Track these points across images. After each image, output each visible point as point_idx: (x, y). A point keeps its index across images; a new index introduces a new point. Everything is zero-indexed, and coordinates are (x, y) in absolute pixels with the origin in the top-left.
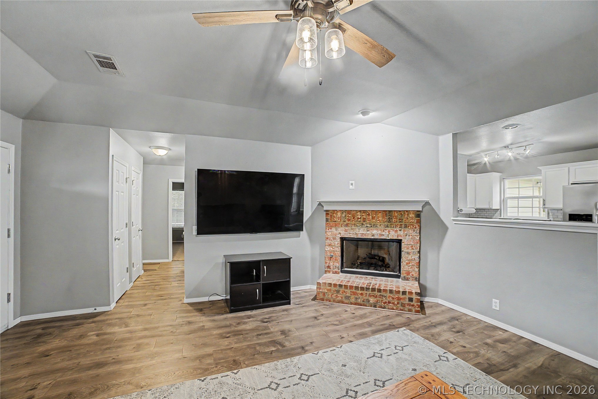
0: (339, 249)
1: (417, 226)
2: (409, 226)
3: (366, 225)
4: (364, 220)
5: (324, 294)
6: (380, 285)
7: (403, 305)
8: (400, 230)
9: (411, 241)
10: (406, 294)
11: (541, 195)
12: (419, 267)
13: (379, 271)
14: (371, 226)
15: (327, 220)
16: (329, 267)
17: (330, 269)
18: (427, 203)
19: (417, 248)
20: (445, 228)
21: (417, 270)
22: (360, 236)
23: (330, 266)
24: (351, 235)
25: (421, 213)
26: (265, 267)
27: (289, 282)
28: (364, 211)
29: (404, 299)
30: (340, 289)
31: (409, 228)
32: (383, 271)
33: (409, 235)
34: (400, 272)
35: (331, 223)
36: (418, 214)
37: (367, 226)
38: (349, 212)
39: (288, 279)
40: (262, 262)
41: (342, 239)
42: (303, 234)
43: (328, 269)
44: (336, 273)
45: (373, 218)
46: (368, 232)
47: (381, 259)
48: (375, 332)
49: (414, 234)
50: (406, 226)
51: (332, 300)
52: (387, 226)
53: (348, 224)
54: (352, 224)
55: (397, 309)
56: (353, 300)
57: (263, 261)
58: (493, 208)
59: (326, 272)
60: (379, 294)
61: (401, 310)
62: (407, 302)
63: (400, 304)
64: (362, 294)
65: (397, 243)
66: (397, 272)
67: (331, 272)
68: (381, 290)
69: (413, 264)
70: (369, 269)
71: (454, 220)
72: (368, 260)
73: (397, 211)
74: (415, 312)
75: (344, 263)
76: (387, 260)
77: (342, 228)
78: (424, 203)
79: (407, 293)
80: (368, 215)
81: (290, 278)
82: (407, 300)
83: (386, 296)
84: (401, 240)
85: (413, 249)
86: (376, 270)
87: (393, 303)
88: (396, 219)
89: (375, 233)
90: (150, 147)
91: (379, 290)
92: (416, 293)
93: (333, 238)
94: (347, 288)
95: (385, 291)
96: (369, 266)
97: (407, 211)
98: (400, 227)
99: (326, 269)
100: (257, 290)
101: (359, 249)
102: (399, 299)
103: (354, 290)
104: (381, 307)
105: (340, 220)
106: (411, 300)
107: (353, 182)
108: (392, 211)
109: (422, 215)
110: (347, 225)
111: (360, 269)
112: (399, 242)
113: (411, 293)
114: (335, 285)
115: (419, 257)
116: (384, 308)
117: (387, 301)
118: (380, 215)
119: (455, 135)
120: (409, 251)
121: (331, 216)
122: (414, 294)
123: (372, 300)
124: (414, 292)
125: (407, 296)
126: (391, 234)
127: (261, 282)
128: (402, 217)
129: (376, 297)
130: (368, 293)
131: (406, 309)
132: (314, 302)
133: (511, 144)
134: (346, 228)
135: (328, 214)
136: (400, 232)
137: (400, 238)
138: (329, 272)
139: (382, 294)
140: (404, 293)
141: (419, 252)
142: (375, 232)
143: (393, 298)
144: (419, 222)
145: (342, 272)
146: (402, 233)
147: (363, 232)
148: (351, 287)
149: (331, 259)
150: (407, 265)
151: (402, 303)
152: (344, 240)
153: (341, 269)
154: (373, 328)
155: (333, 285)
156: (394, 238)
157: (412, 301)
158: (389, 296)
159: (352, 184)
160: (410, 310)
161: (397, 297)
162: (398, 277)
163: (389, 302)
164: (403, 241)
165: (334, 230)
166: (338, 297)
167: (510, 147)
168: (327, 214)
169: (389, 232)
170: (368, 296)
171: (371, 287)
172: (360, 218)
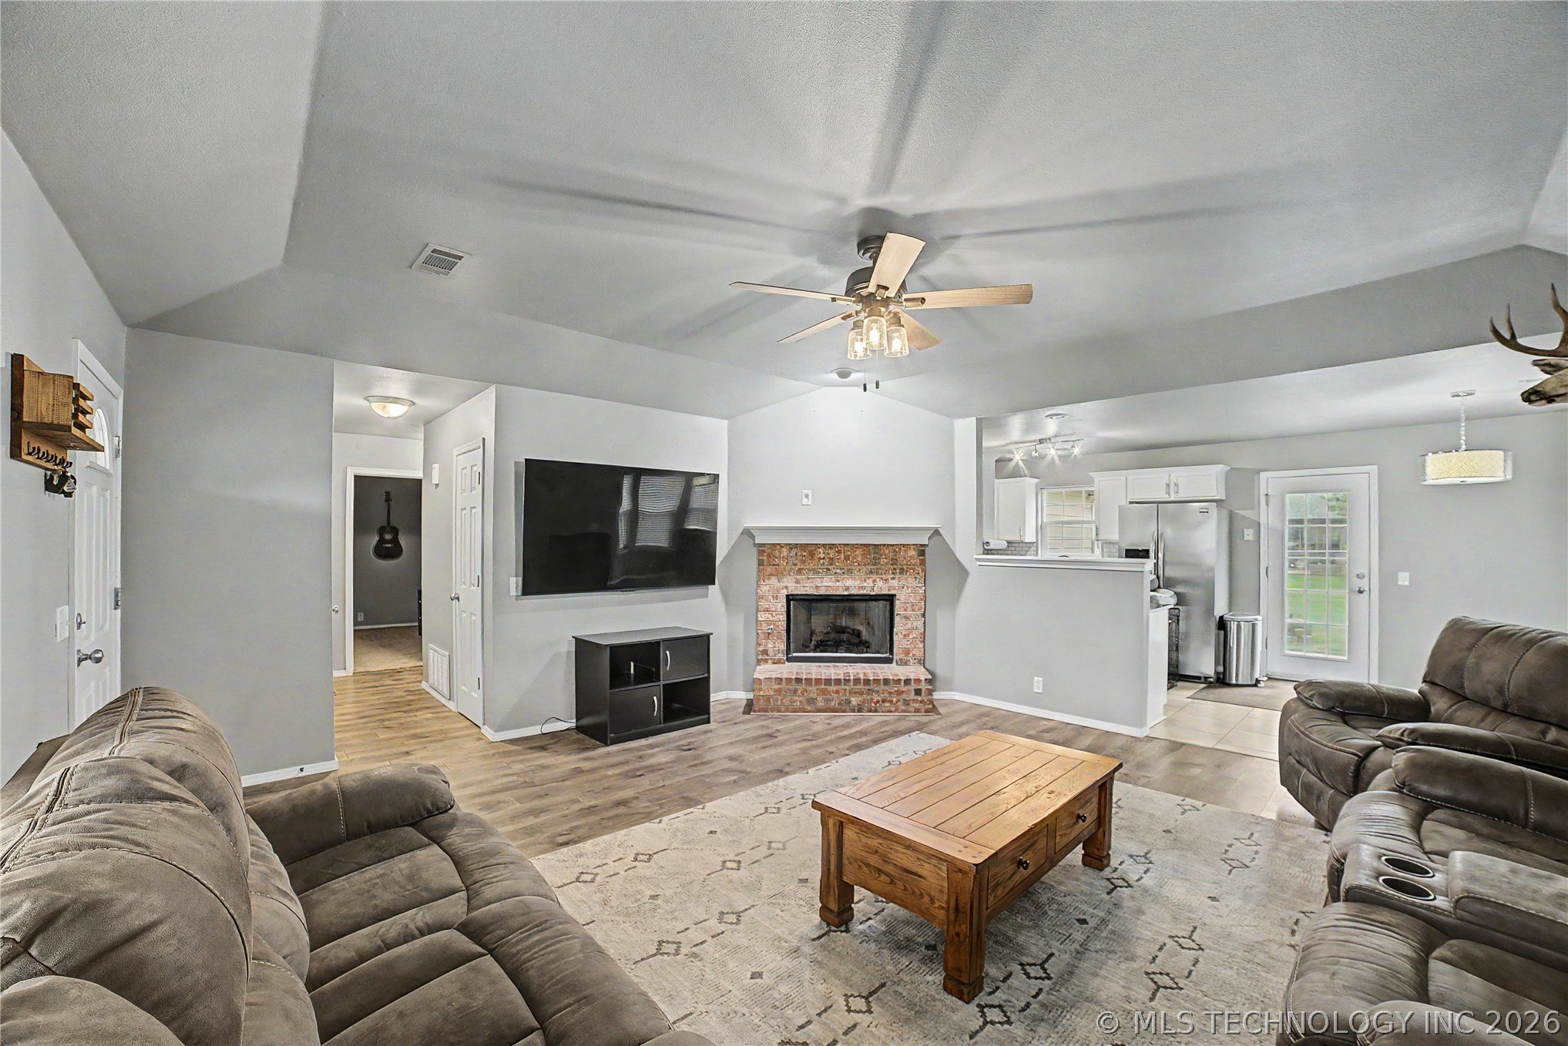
0: (783, 617)
1: (920, 571)
2: (907, 572)
3: (834, 571)
4: (832, 561)
5: (768, 699)
6: (865, 674)
7: (906, 703)
8: (893, 579)
9: (911, 596)
10: (910, 684)
11: (1094, 518)
12: (924, 641)
13: (856, 653)
14: (844, 573)
15: (760, 563)
16: (765, 652)
17: (768, 655)
18: (936, 532)
19: (919, 609)
20: (964, 573)
21: (921, 646)
22: (822, 592)
23: (767, 651)
24: (806, 589)
25: (927, 549)
26: (668, 652)
27: (706, 681)
28: (831, 546)
29: (909, 691)
30: (798, 687)
31: (908, 574)
32: (862, 653)
33: (908, 587)
34: (891, 652)
35: (769, 569)
36: (922, 550)
37: (836, 573)
38: (804, 547)
39: (706, 675)
40: (664, 645)
41: (789, 598)
42: (714, 590)
43: (763, 657)
44: (779, 662)
45: (847, 558)
46: (838, 584)
47: (856, 632)
48: (876, 742)
49: (915, 583)
50: (902, 571)
51: (783, 709)
52: (871, 572)
53: (803, 569)
54: (808, 569)
55: (896, 710)
56: (821, 704)
57: (665, 640)
58: (1027, 541)
59: (759, 662)
60: (867, 687)
61: (903, 711)
62: (912, 696)
63: (901, 700)
64: (837, 692)
65: (885, 602)
66: (887, 653)
67: (770, 661)
68: (870, 680)
69: (915, 635)
70: (837, 652)
71: (977, 559)
72: (833, 635)
73: (888, 545)
74: (925, 712)
75: (791, 644)
76: (865, 635)
77: (789, 578)
78: (932, 532)
79: (912, 681)
80: (837, 552)
81: (709, 673)
82: (913, 693)
83: (878, 692)
84: (893, 596)
85: (914, 610)
86: (851, 652)
87: (891, 701)
88: (886, 558)
89: (852, 585)
90: (366, 398)
91: (867, 682)
92: (926, 679)
93: (773, 596)
94: (811, 684)
95: (877, 681)
96: (836, 646)
97: (904, 545)
98: (893, 573)
99: (760, 657)
100: (655, 698)
101: (812, 617)
102: (899, 693)
103: (823, 686)
104: (870, 711)
105: (787, 563)
106: (918, 692)
107: (809, 492)
108: (878, 545)
109: (927, 550)
110: (800, 571)
111: (822, 651)
112: (890, 599)
113: (918, 681)
114: (789, 680)
115: (924, 623)
116: (876, 711)
117: (880, 699)
118: (859, 552)
119: (979, 421)
120: (909, 612)
121: (769, 556)
122: (923, 682)
123: (855, 701)
124: (923, 678)
125: (913, 686)
126: (878, 586)
127: (662, 683)
128: (895, 555)
129: (862, 693)
130: (848, 688)
131: (912, 709)
132: (748, 717)
133: (1056, 436)
134: (798, 577)
135: (764, 551)
136: (893, 581)
137: (892, 592)
138: (766, 661)
139: (871, 687)
140: (907, 682)
141: (924, 615)
142: (849, 583)
143: (890, 693)
144: (923, 563)
145: (789, 660)
146: (895, 583)
147: (830, 584)
148: (818, 681)
149: (768, 637)
150: (904, 638)
151: (904, 699)
152: (791, 600)
153: (787, 654)
154: (870, 737)
155: (784, 680)
156: (883, 593)
157: (920, 695)
158: (883, 690)
159: (807, 496)
160: (917, 711)
161: (896, 689)
162: (889, 661)
163: (884, 701)
164: (897, 597)
165: (774, 580)
166: (794, 702)
167: (1053, 440)
168: (761, 552)
169: (875, 581)
170: (848, 694)
171: (852, 678)
172: (824, 558)
